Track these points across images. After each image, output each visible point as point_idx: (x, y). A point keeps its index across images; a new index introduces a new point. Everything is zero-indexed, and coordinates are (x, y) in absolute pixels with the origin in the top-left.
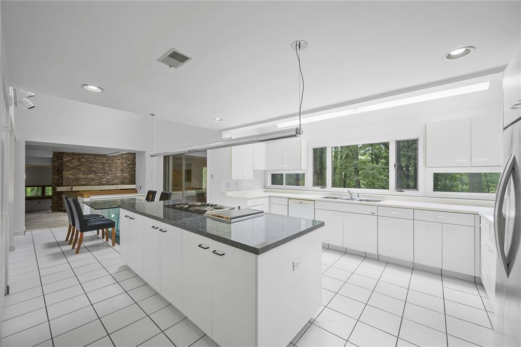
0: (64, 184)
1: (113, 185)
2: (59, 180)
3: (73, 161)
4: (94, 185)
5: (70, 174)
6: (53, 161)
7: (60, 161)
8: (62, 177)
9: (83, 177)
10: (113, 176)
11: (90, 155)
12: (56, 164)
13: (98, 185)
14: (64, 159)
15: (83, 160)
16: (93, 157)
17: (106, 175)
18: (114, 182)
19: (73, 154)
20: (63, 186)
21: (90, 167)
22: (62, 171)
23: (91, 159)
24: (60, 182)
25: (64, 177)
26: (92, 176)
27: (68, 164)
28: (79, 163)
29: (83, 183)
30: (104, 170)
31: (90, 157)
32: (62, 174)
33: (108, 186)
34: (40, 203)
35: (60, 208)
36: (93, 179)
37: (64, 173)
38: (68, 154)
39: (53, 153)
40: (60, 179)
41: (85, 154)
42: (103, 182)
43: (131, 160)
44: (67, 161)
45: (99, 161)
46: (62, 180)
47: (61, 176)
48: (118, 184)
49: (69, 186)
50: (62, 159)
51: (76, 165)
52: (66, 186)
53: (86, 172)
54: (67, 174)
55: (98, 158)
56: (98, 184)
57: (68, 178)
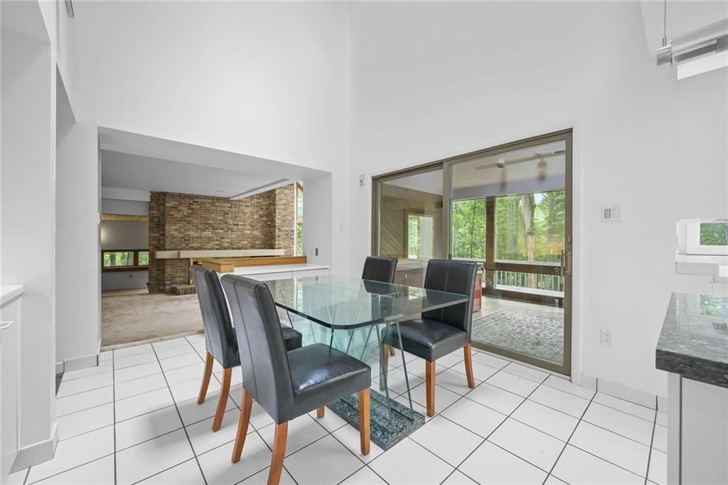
0: (167, 247)
1: (239, 249)
2: (159, 240)
3: (180, 208)
4: (211, 249)
5: (176, 230)
6: (151, 208)
7: (162, 207)
8: (164, 235)
9: (196, 235)
10: (240, 233)
11: (206, 197)
12: (155, 212)
13: (217, 249)
14: (167, 205)
15: (195, 206)
16: (210, 201)
17: (230, 231)
18: (240, 245)
19: (180, 195)
20: (165, 250)
21: (206, 219)
22: (164, 225)
23: (208, 205)
24: (161, 242)
25: (166, 235)
26: (208, 233)
27: (173, 213)
28: (190, 211)
29: (195, 245)
30: (227, 223)
31: (206, 201)
32: (164, 230)
33: (232, 251)
34: (131, 276)
35: (162, 288)
36: (210, 239)
37: (166, 227)
38: (173, 195)
39: (150, 194)
40: (162, 237)
41: (198, 197)
42: (225, 245)
43: (264, 208)
44: (171, 207)
45: (219, 209)
46: (164, 240)
47: (162, 232)
48: (246, 248)
49: (175, 250)
50: (164, 205)
51: (185, 214)
52: (170, 250)
53: (200, 226)
54: (171, 229)
55: (217, 204)
56: (218, 247)
57: (173, 237)
